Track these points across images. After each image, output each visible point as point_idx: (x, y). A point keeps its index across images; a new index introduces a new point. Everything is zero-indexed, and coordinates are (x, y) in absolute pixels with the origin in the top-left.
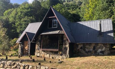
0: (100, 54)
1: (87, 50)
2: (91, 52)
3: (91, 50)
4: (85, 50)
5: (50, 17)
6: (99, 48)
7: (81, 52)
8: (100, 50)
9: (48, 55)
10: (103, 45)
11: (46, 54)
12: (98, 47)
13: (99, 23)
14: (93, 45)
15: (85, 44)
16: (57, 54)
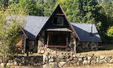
0: (93, 50)
1: (83, 47)
2: (86, 49)
3: (87, 47)
4: (82, 47)
5: (57, 14)
6: (92, 46)
7: (79, 49)
8: (93, 47)
9: (55, 52)
10: (94, 43)
11: (52, 51)
12: (92, 44)
13: (91, 26)
14: (88, 43)
15: (82, 42)
16: (65, 50)
